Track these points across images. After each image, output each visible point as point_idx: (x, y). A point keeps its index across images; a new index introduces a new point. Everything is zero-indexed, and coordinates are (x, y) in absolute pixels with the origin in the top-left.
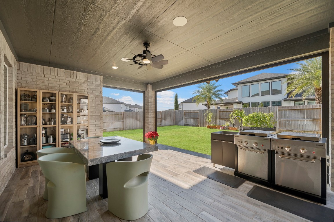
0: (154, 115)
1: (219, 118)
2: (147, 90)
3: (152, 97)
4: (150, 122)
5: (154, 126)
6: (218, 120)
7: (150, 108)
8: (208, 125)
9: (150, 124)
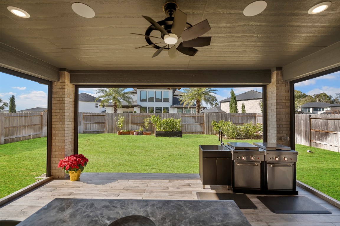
0: (73, 125)
1: (131, 123)
2: (59, 80)
3: (70, 94)
4: (66, 138)
5: (73, 145)
6: (130, 126)
7: (66, 114)
8: (120, 131)
9: (66, 141)
